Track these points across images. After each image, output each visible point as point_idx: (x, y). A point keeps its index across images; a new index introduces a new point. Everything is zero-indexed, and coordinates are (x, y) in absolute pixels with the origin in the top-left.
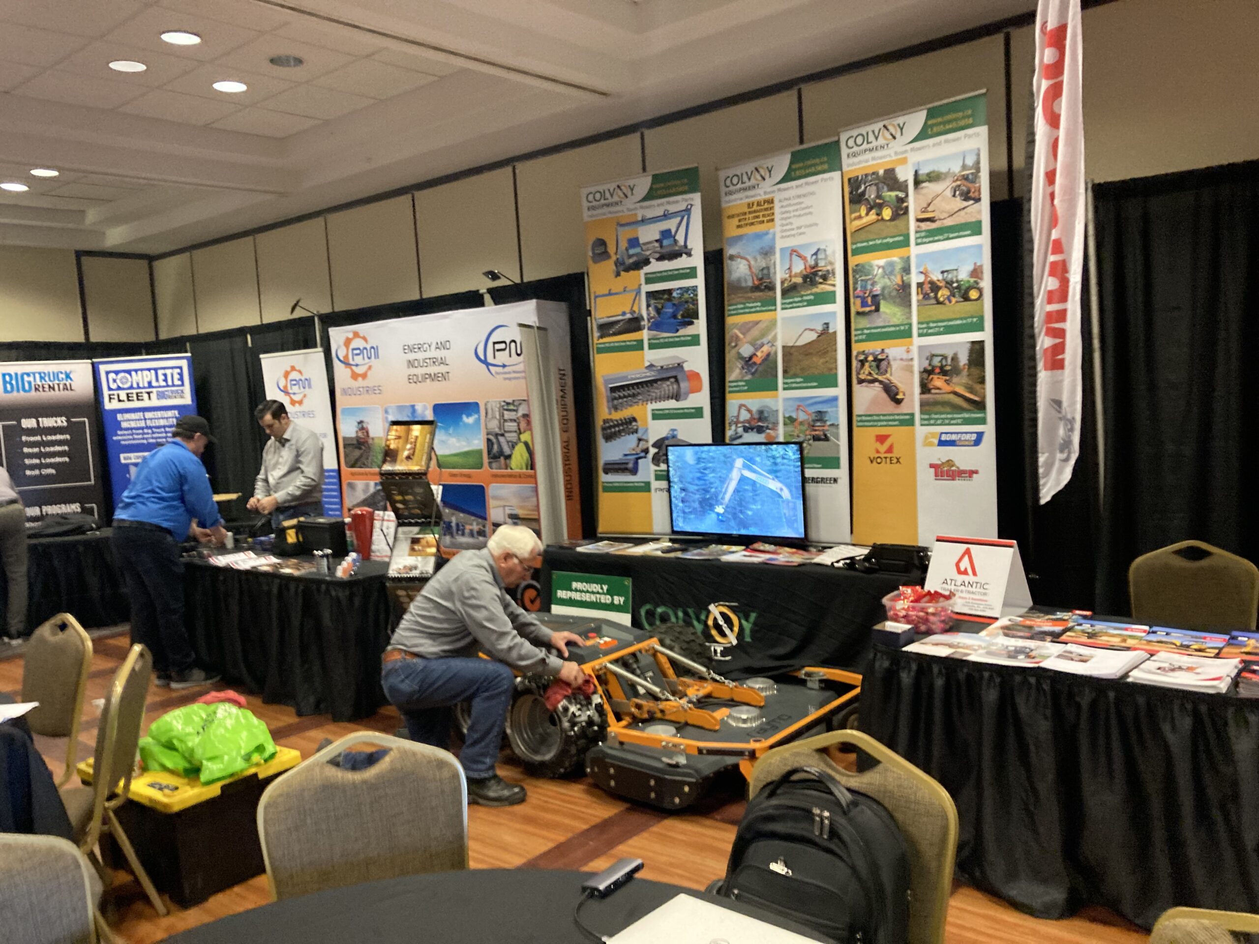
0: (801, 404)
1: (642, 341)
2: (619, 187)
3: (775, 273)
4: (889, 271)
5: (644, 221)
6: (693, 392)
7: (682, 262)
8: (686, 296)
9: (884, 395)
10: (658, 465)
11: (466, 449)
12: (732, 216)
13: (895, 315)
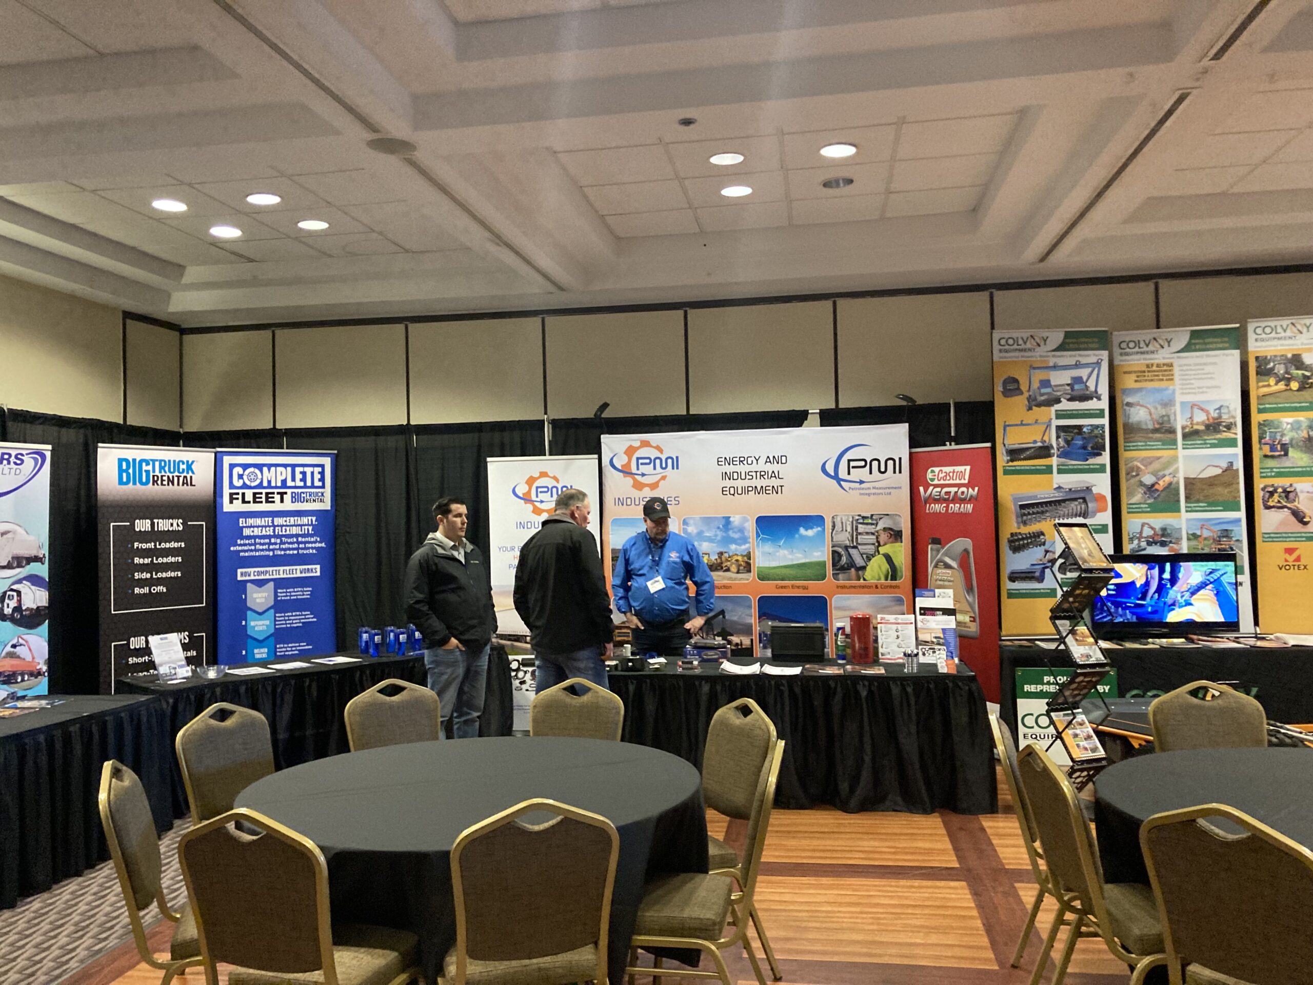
0: (1203, 524)
1: (1051, 466)
2: (1032, 336)
3: (1175, 420)
4: (1296, 427)
5: (1055, 367)
6: (1100, 511)
7: (1092, 404)
8: (1096, 432)
9: (1293, 519)
10: (1065, 574)
11: (803, 561)
12: (1130, 372)
13: (1302, 459)
